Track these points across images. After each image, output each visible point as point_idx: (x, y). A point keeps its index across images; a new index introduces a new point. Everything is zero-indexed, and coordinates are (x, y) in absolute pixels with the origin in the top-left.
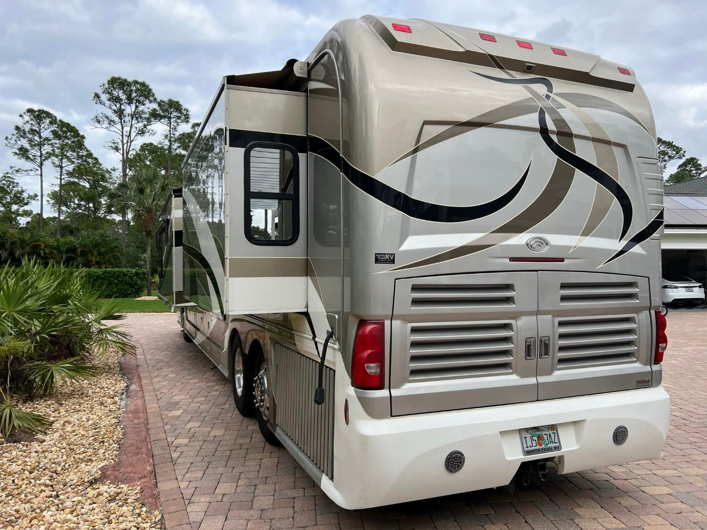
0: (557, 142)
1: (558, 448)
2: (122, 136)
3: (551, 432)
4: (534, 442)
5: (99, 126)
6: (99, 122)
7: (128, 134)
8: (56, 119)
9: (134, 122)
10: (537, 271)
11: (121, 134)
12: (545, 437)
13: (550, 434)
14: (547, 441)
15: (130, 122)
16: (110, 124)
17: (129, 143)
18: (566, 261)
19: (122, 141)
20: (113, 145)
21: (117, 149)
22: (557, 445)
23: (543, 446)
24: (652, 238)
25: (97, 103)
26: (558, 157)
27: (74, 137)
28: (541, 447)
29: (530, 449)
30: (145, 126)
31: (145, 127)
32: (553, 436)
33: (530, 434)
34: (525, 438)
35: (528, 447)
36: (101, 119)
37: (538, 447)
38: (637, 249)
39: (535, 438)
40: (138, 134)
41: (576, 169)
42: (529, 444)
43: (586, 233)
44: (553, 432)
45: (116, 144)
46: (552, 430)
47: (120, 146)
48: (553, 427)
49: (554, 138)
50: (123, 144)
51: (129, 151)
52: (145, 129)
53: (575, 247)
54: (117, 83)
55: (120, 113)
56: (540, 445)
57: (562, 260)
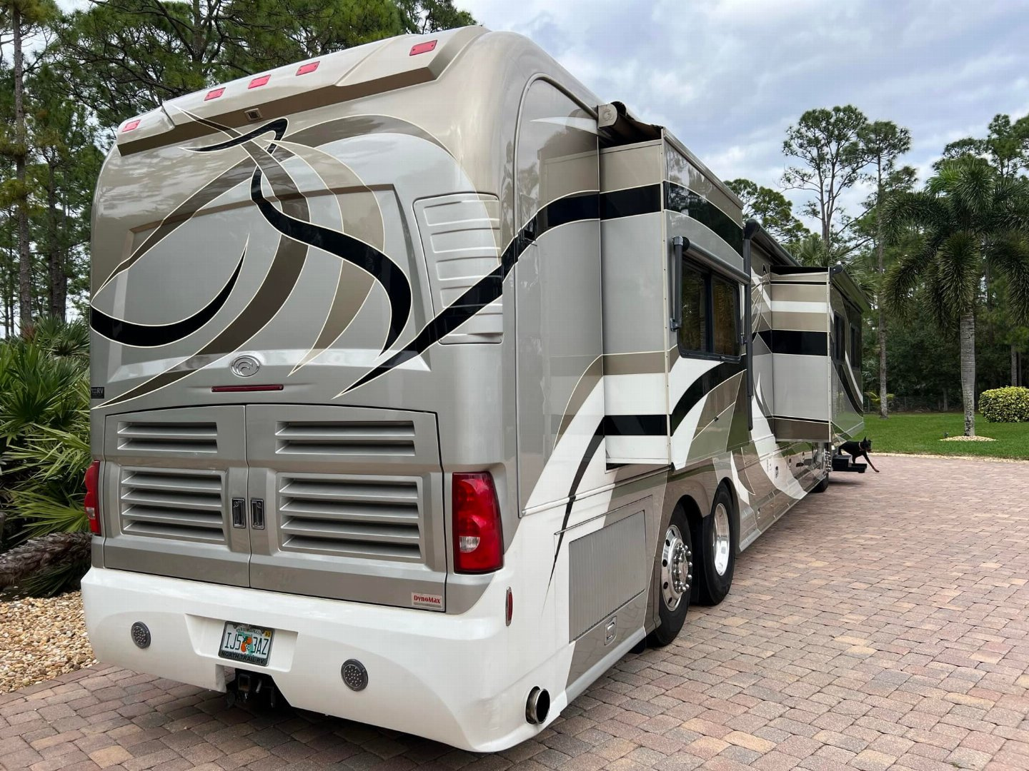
0: (282, 212)
1: (263, 662)
2: (822, 193)
3: (263, 637)
4: (237, 643)
5: (789, 186)
6: (789, 180)
7: (829, 188)
8: (756, 188)
9: (837, 168)
10: (245, 404)
11: (820, 190)
12: (254, 641)
13: (261, 639)
14: (254, 647)
15: (831, 171)
16: (803, 180)
17: (831, 201)
18: (286, 389)
19: (822, 200)
20: (809, 209)
21: (815, 213)
22: (265, 657)
23: (247, 653)
24: (443, 342)
25: (787, 155)
26: (282, 233)
27: (778, 206)
28: (243, 653)
29: (229, 650)
30: (854, 171)
31: (853, 173)
32: (264, 642)
33: (237, 631)
34: (229, 634)
35: (227, 647)
36: (791, 177)
37: (240, 651)
38: (416, 363)
39: (241, 639)
40: (844, 184)
41: (309, 245)
42: (231, 643)
43: (322, 344)
44: (267, 638)
45: (813, 207)
46: (266, 635)
47: (819, 208)
48: (269, 632)
49: (278, 207)
50: (823, 205)
51: (831, 212)
52: (855, 174)
53: (298, 367)
54: (811, 119)
55: (818, 162)
56: (244, 650)
57: (279, 387)
